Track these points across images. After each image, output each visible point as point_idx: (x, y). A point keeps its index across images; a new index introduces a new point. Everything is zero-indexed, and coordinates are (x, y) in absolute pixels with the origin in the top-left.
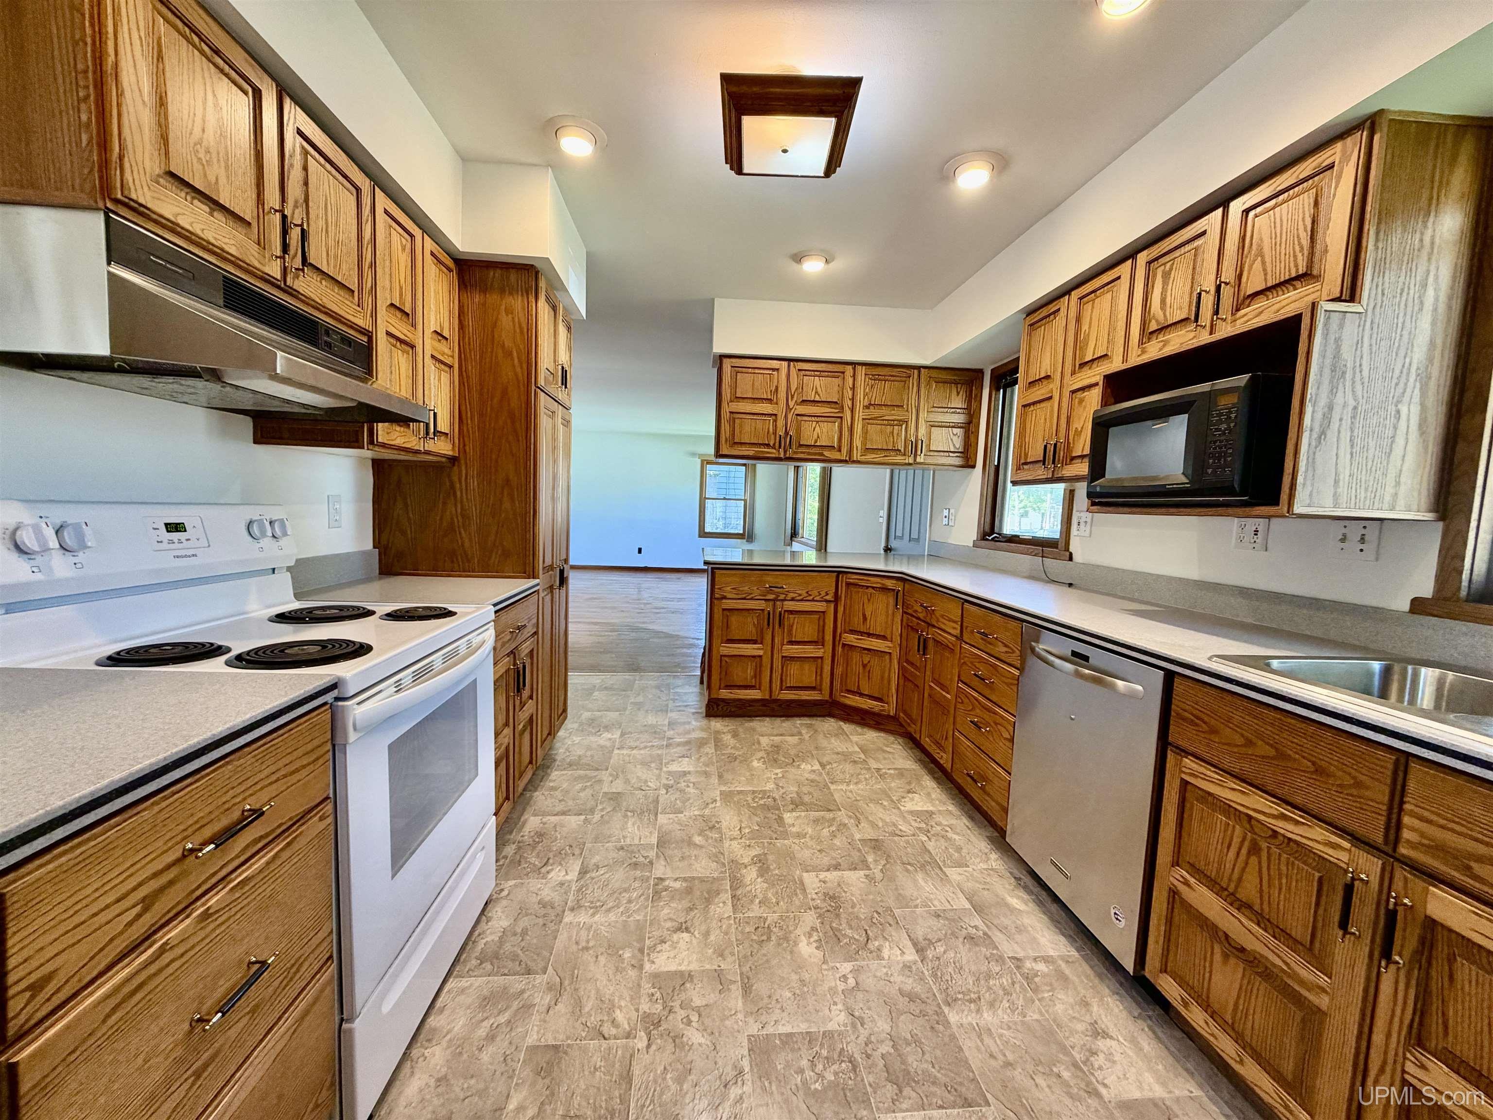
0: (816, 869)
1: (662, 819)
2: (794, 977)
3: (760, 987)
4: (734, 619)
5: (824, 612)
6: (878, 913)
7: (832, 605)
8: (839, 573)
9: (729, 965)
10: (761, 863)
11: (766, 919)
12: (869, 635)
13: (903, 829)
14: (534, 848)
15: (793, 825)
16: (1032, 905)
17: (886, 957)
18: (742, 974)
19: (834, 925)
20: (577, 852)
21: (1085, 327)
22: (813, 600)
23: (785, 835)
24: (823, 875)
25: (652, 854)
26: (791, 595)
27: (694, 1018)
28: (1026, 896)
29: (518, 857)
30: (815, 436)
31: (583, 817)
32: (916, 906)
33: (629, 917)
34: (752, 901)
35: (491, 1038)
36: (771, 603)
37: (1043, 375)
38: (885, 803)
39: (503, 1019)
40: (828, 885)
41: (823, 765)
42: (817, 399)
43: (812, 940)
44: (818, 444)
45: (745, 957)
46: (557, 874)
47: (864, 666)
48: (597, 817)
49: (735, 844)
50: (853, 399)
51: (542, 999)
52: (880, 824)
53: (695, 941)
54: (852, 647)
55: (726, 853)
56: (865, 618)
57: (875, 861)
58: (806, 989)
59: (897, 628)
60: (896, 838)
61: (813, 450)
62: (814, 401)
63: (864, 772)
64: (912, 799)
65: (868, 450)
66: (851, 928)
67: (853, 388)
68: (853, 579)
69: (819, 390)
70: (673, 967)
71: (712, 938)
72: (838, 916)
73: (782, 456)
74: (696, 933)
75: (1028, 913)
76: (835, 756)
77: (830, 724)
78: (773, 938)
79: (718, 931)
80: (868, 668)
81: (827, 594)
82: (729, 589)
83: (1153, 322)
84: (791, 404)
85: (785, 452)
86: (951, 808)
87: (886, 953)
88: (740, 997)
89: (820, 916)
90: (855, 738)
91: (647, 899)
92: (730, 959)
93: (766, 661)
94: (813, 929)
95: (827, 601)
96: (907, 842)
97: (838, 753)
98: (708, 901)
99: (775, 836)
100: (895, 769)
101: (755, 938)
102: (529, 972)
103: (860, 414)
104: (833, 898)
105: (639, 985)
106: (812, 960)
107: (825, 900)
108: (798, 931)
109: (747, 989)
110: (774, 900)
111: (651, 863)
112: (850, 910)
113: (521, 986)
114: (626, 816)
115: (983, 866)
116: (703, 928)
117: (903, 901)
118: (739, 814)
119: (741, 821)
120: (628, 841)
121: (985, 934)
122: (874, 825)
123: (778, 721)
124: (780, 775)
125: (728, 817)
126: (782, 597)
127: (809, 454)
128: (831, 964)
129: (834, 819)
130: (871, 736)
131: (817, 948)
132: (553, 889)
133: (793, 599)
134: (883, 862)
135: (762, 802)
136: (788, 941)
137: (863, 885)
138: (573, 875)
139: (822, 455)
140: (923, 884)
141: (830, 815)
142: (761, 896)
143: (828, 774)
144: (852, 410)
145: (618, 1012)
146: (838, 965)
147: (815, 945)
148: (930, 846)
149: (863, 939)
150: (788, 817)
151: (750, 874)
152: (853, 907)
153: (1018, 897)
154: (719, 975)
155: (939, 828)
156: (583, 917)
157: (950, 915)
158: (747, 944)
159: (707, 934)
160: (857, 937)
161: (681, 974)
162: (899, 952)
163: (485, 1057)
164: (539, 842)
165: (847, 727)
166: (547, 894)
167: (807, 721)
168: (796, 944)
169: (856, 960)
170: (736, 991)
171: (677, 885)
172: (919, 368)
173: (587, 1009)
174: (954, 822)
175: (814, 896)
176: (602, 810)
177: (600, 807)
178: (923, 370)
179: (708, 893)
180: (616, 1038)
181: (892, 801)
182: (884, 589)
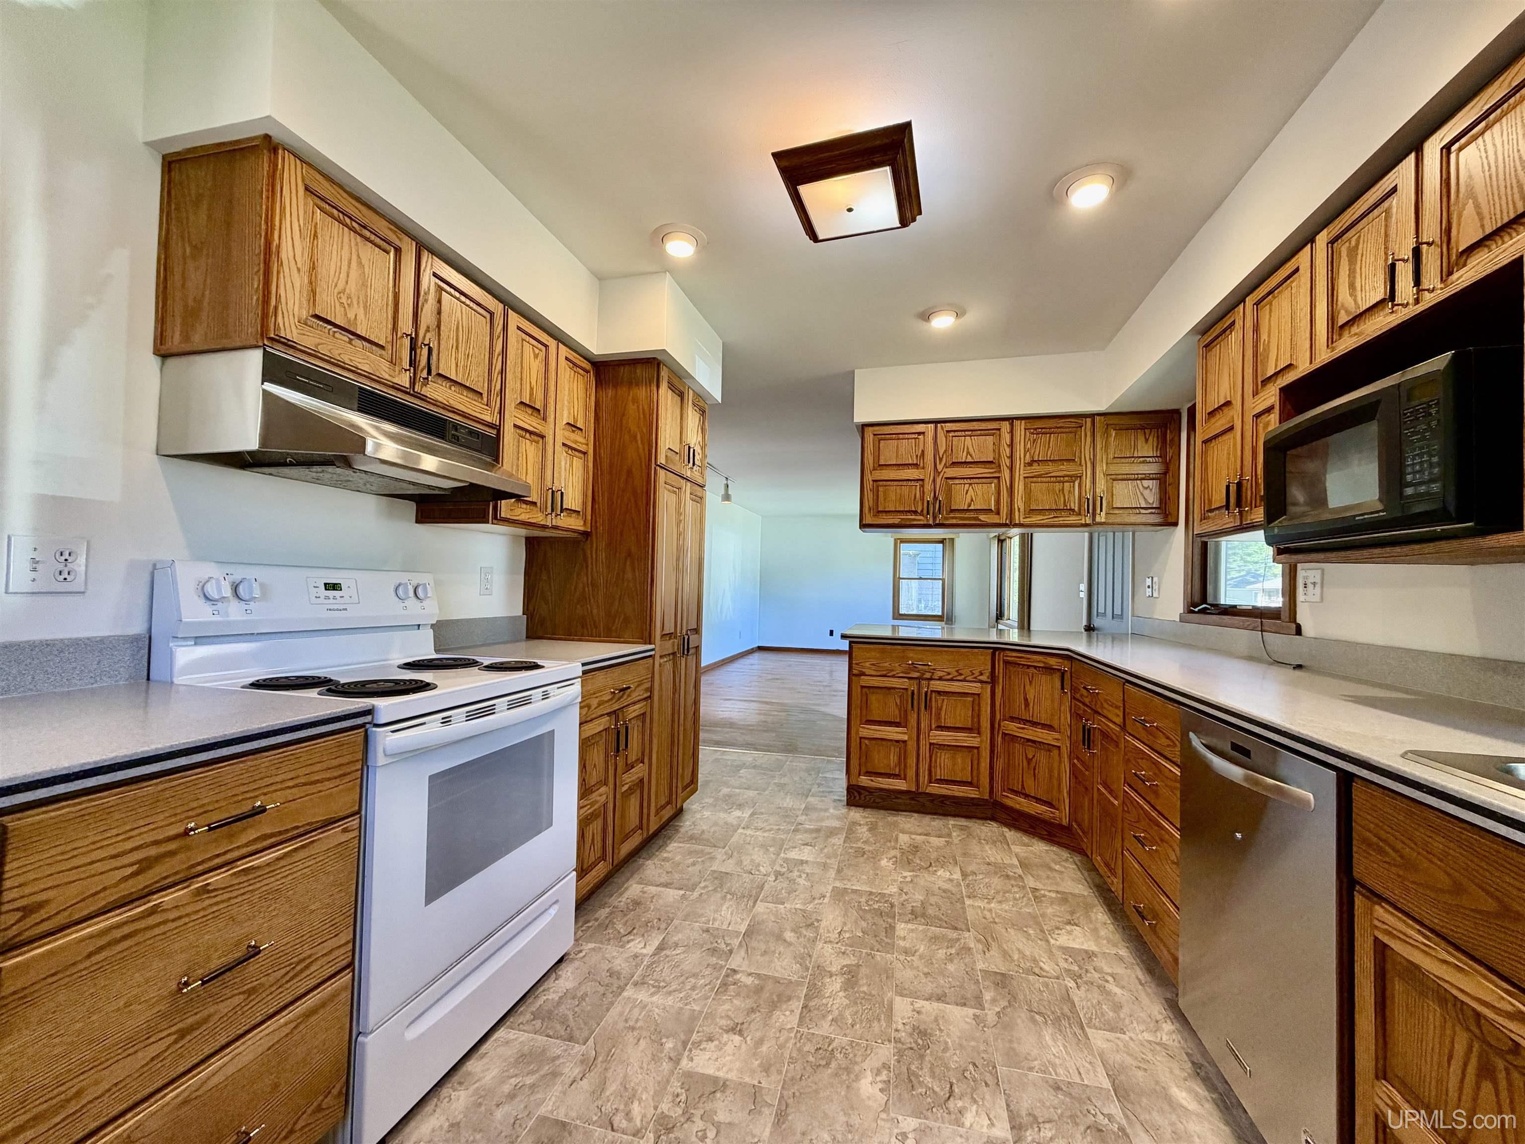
0: (915, 995)
1: (760, 907)
2: (842, 1118)
3: (797, 1121)
4: (873, 698)
5: (979, 695)
6: (974, 1065)
7: (989, 686)
8: (995, 649)
9: (771, 1085)
10: (851, 976)
11: (832, 1041)
12: (1035, 724)
13: (1046, 967)
14: (625, 915)
15: (904, 939)
16: (1209, 1106)
17: (967, 1124)
18: (782, 1097)
19: (913, 1067)
20: (663, 926)
21: (1264, 336)
22: (964, 680)
23: (890, 947)
24: (919, 1004)
25: (736, 942)
26: (940, 674)
27: (711, 1134)
28: (1201, 1091)
29: (607, 922)
30: (968, 500)
31: (682, 892)
32: (1031, 1069)
33: (686, 1004)
34: (824, 1017)
35: (512, 1096)
36: (916, 682)
37: (1222, 402)
38: (1031, 932)
39: (529, 1080)
40: (922, 1017)
41: (964, 875)
42: (969, 459)
43: (878, 1079)
44: (972, 507)
45: (792, 1079)
46: (636, 946)
47: (1029, 761)
48: (696, 894)
49: (828, 948)
50: (1011, 457)
51: (571, 1070)
52: (1016, 957)
53: (744, 1046)
54: (1013, 738)
55: (815, 956)
56: (1027, 704)
57: (994, 1001)
58: (850, 1136)
59: (1066, 718)
60: (1031, 977)
61: (967, 515)
62: (965, 463)
63: (1016, 889)
64: (1070, 933)
65: (1032, 512)
66: (933, 1074)
67: (1011, 445)
68: (1012, 657)
69: (971, 450)
70: (710, 1071)
71: (764, 1049)
72: (922, 1057)
73: (931, 522)
74: (748, 1039)
75: (1197, 1115)
76: (984, 868)
77: (990, 829)
78: (833, 1065)
79: (774, 1042)
80: (1033, 765)
81: (981, 674)
82: (867, 664)
83: (1343, 312)
84: (940, 467)
85: (935, 518)
86: (1123, 952)
87: (969, 1118)
88: (770, 1125)
89: (900, 1053)
90: (1016, 849)
91: (712, 989)
92: (774, 1077)
93: (912, 746)
94: (886, 1066)
95: (982, 682)
96: (1046, 985)
97: (989, 864)
98: (774, 1006)
99: (877, 946)
100: (1057, 892)
101: (811, 1059)
102: (571, 1039)
103: (1021, 472)
104: (923, 1034)
105: (668, 1081)
106: (871, 1103)
107: (911, 1035)
108: (865, 1065)
109: (781, 1117)
110: (850, 1021)
111: (731, 952)
112: (940, 1054)
113: (559, 1052)
114: (724, 898)
115: (1147, 1036)
116: (758, 1034)
117: (1013, 1058)
118: (845, 915)
119: (845, 924)
120: (716, 925)
121: (1122, 1129)
122: (1006, 955)
123: (927, 819)
124: (909, 879)
125: (831, 917)
126: (928, 675)
127: (962, 519)
128: (892, 1115)
129: (958, 940)
130: (1039, 848)
131: (881, 1090)
132: (626, 960)
133: (940, 679)
134: (1004, 1003)
135: (876, 906)
136: (848, 1074)
137: (967, 1027)
138: (650, 950)
139: (977, 519)
140: (1050, 1043)
141: (954, 935)
142: (836, 1013)
143: (968, 885)
144: (1011, 469)
145: (636, 1105)
146: (900, 1118)
147: (880, 1086)
148: (1077, 996)
149: (944, 1094)
150: (902, 928)
151: (834, 985)
152: (946, 1049)
153: (1190, 1091)
154: (755, 1095)
155: (1096, 975)
156: (642, 995)
157: (1075, 1091)
158: (799, 1066)
159: (760, 1042)
160: (937, 1089)
161: (715, 1080)
162: (987, 1122)
163: (499, 1114)
164: (632, 910)
165: (1010, 834)
166: (620, 963)
167: (963, 822)
168: (857, 1078)
169: (926, 1118)
170: (768, 1117)
171: (749, 981)
172: (1092, 416)
173: (608, 1093)
174: (1120, 970)
175: (900, 1027)
176: (704, 887)
177: (702, 885)
178: (1097, 418)
179: (779, 996)
180: (624, 1132)
181: (1042, 931)
182: (1049, 670)
